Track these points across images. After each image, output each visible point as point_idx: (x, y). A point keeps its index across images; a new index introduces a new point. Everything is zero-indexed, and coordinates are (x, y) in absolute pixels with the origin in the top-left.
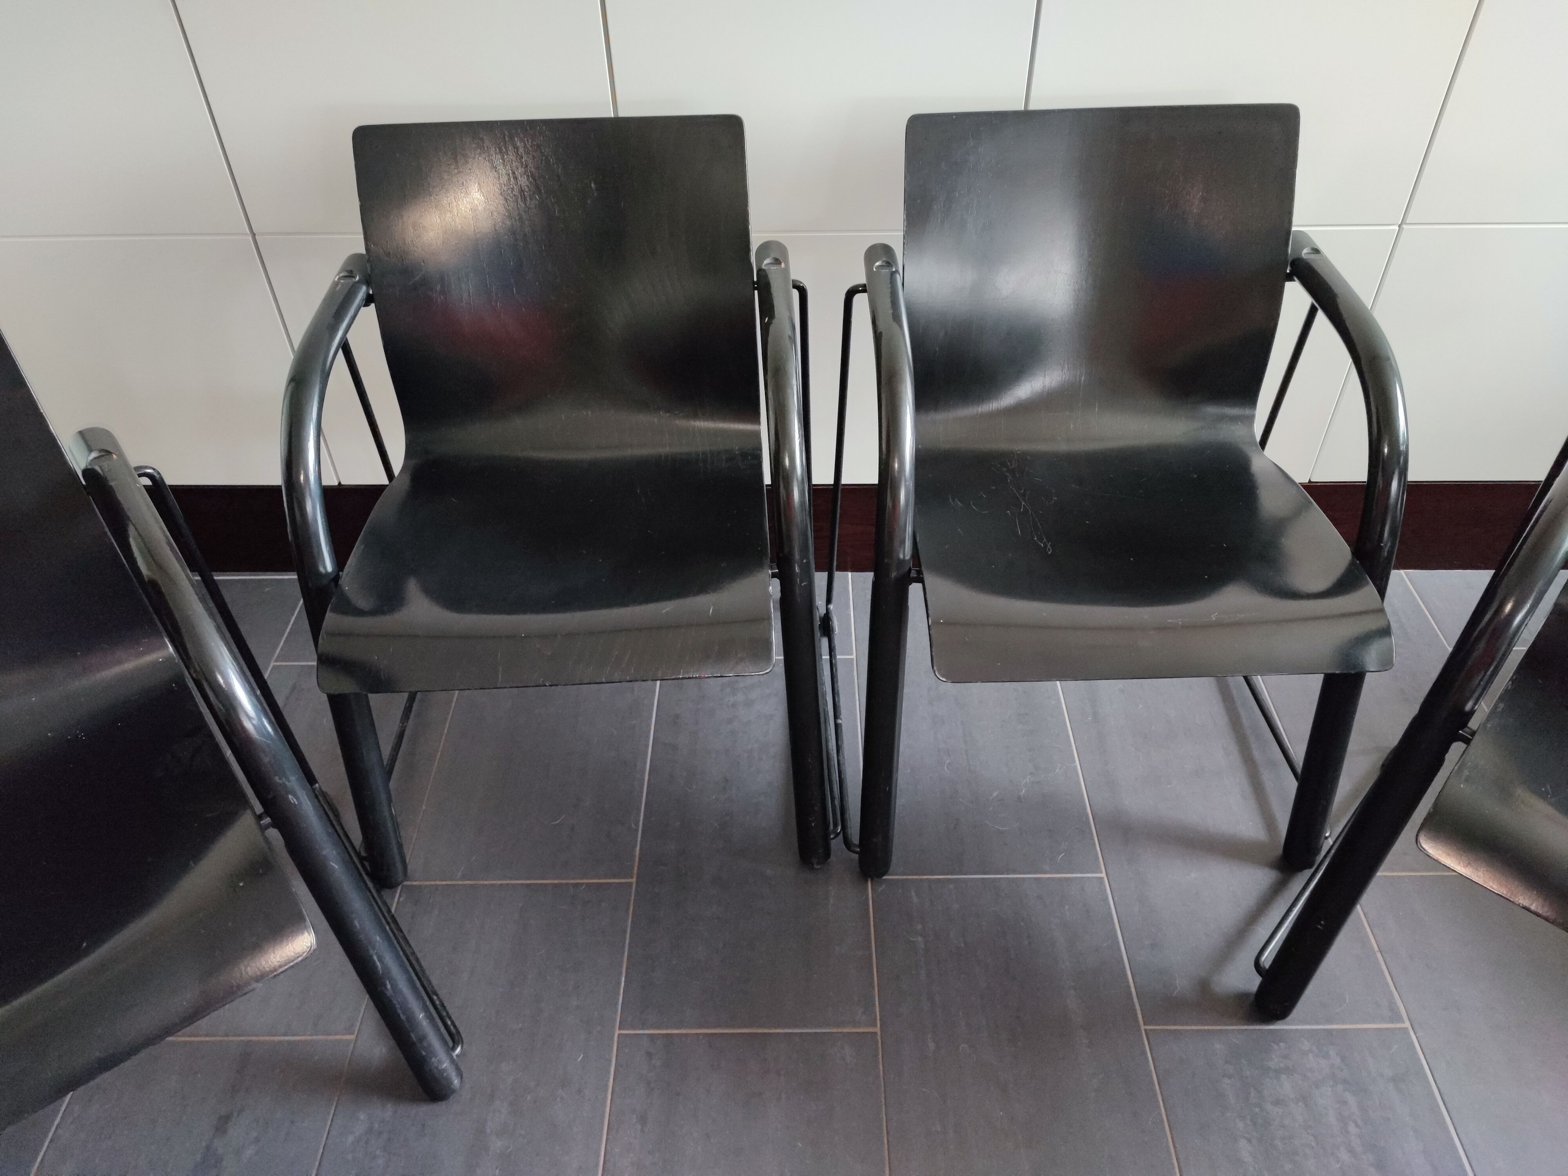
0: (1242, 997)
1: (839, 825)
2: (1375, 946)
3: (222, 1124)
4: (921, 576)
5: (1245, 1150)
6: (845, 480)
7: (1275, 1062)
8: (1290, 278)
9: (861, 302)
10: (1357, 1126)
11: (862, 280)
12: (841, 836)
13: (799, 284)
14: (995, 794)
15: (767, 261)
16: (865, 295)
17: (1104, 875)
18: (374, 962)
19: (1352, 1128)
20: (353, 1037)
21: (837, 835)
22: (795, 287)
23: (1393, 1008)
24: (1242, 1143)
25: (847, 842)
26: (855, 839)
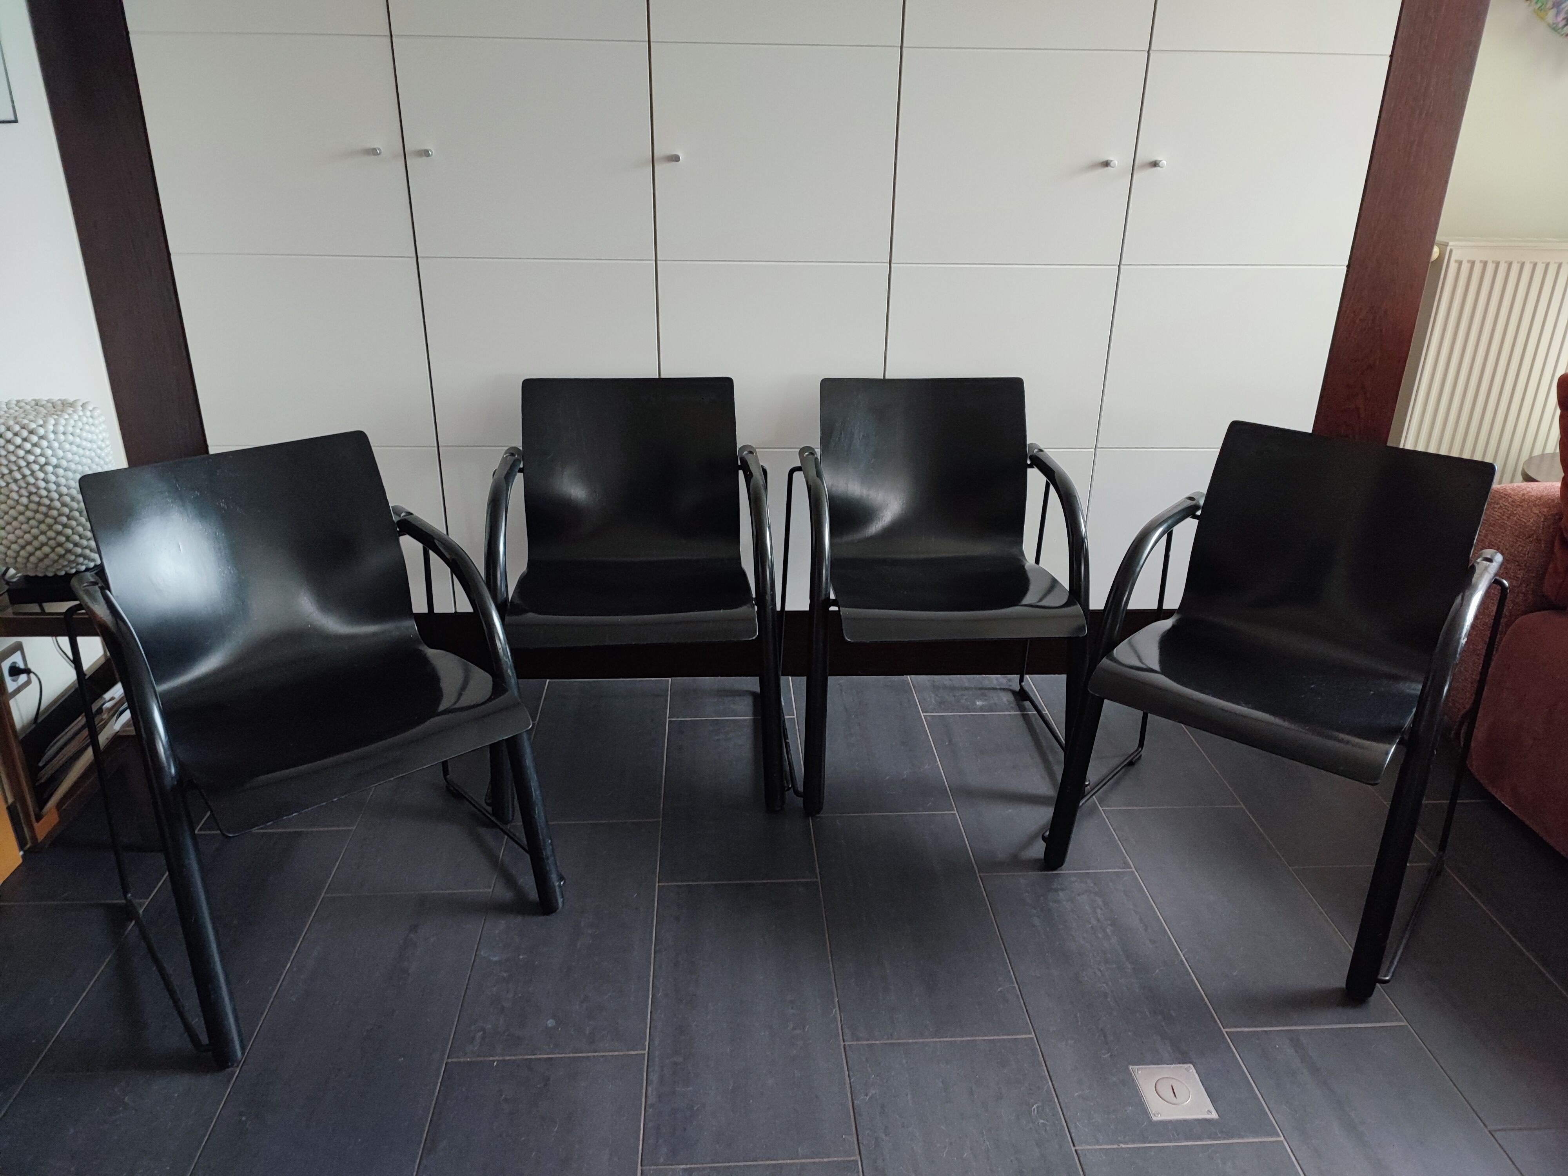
0: (1037, 860)
1: (790, 784)
2: (1117, 838)
3: (414, 928)
5: (1036, 921)
6: (787, 608)
7: (1055, 886)
8: (1031, 466)
9: (799, 477)
10: (1101, 909)
11: (798, 464)
12: (792, 789)
13: (763, 466)
14: (888, 778)
15: (746, 452)
16: (801, 473)
17: (956, 812)
18: (532, 792)
19: (1099, 911)
20: (491, 890)
21: (789, 789)
22: (761, 467)
23: (1125, 863)
24: (1035, 918)
25: (796, 792)
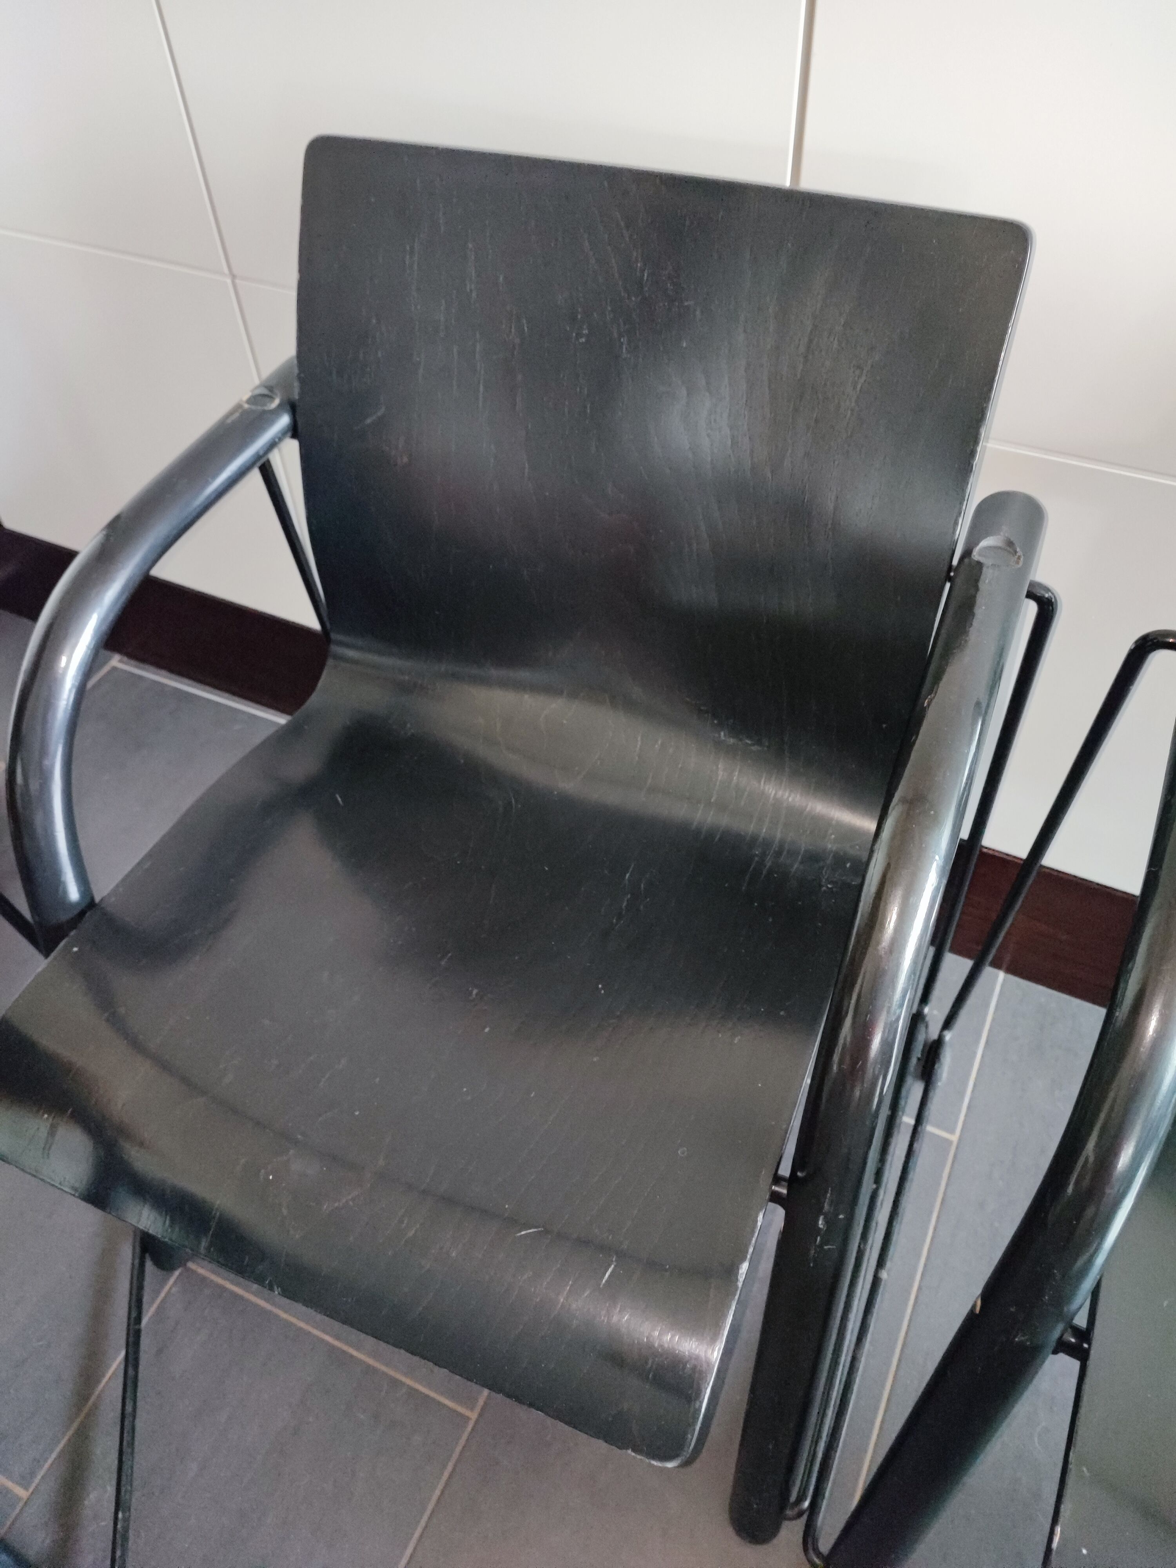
1: (806, 1500)
4: (1086, 1346)
12: (803, 1519)
13: (1043, 592)
21: (800, 1514)
22: (1030, 595)
25: (809, 1536)
26: (825, 1544)
